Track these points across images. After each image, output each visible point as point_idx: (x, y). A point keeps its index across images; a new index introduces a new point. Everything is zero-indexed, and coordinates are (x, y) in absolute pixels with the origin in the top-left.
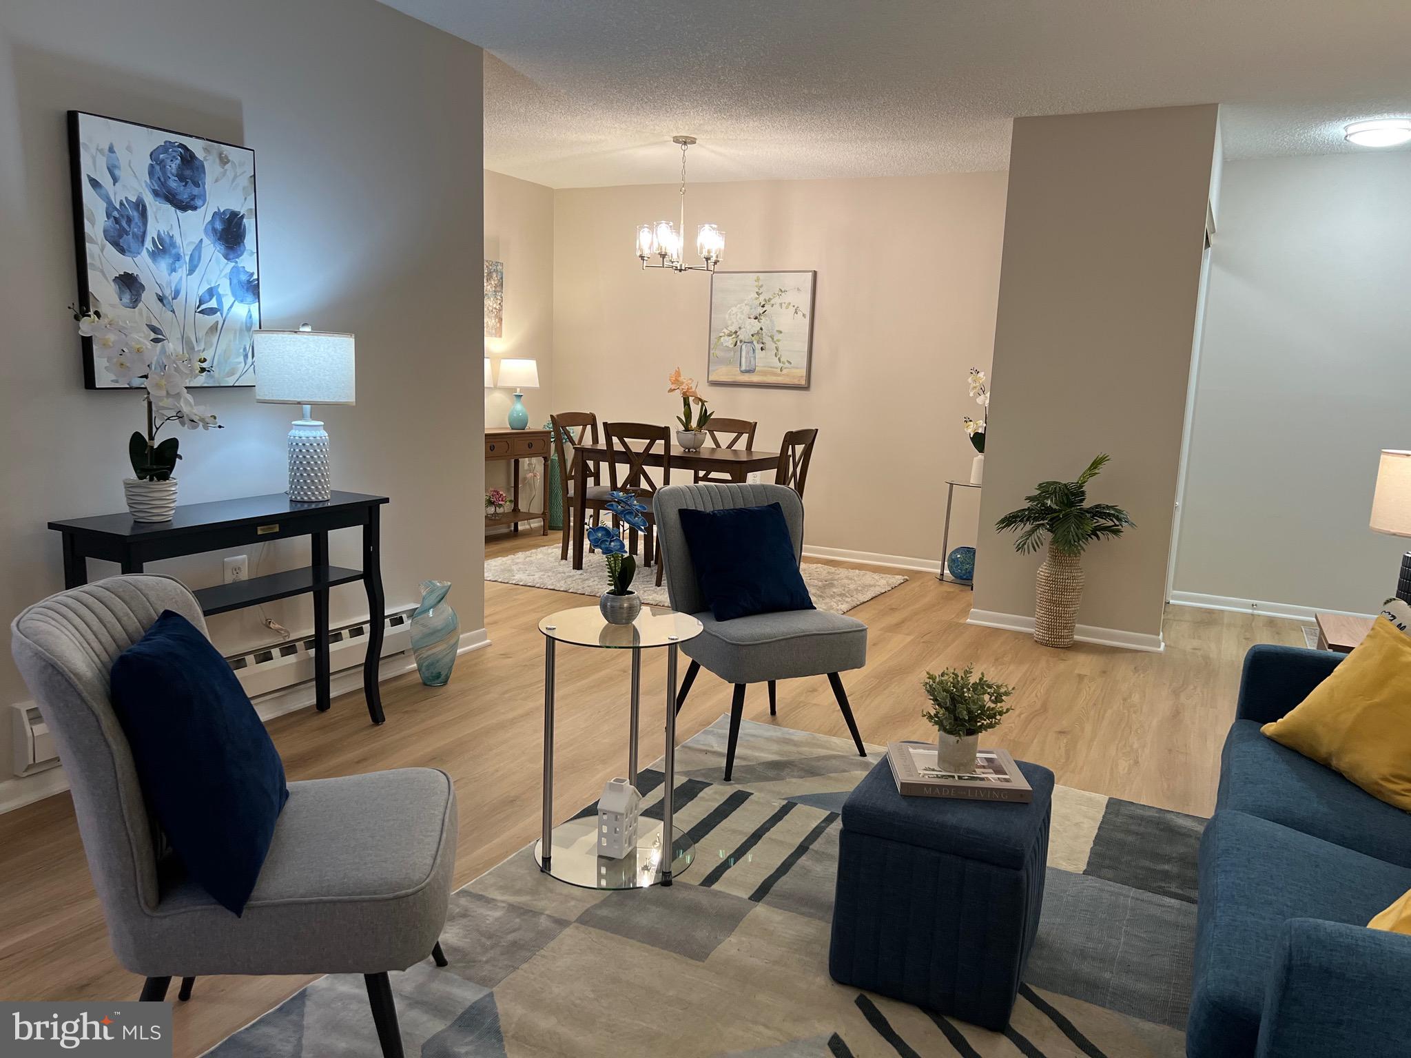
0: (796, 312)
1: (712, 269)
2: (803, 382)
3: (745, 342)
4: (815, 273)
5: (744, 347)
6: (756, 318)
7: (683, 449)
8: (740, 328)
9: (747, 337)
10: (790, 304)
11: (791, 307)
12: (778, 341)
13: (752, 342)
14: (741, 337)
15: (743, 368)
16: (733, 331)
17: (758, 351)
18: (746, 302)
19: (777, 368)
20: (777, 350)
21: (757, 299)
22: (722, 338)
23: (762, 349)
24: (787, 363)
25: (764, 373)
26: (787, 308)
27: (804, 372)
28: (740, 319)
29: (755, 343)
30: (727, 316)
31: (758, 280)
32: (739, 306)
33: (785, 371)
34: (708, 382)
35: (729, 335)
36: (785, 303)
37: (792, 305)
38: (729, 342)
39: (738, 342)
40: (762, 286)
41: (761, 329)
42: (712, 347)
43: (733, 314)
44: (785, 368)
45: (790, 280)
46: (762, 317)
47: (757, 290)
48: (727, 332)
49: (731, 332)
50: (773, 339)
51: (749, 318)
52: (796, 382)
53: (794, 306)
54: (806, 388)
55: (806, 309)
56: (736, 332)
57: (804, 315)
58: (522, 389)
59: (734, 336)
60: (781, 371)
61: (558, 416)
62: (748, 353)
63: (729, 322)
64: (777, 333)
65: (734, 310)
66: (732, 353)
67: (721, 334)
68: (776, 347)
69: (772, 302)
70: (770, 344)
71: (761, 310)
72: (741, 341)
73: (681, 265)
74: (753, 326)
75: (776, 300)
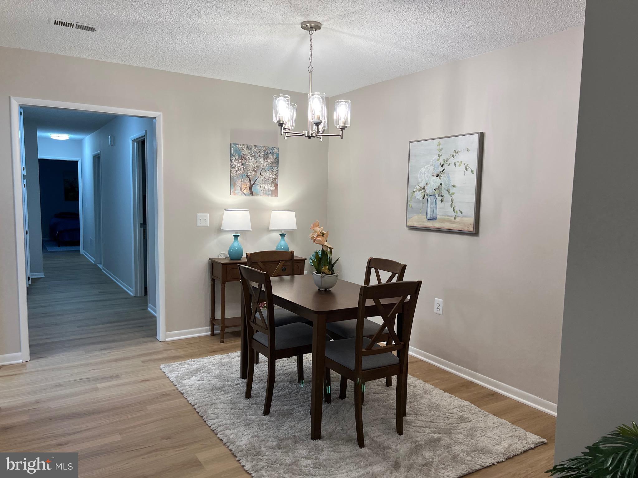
0: (466, 169)
2: (471, 229)
3: (430, 195)
5: (429, 199)
6: (437, 176)
8: (427, 184)
9: (431, 191)
10: (461, 162)
11: (462, 165)
12: (453, 194)
13: (434, 196)
14: (428, 191)
15: (429, 216)
16: (422, 187)
17: (439, 202)
18: (431, 163)
19: (452, 217)
20: (452, 201)
21: (438, 160)
22: (415, 192)
23: (442, 201)
24: (459, 213)
25: (443, 221)
26: (460, 166)
27: (471, 220)
28: (427, 176)
29: (437, 196)
30: (419, 176)
31: (439, 145)
32: (426, 166)
33: (458, 219)
34: (406, 226)
35: (420, 190)
36: (458, 162)
37: (463, 163)
38: (419, 195)
39: (426, 195)
40: (442, 149)
41: (441, 184)
42: (409, 199)
43: (423, 173)
44: (458, 217)
45: (461, 142)
46: (442, 175)
47: (439, 153)
48: (418, 188)
50: (449, 192)
51: (433, 176)
52: (466, 228)
53: (465, 164)
54: (476, 232)
55: (474, 166)
56: (424, 188)
57: (472, 172)
59: (423, 191)
60: (455, 219)
62: (432, 204)
63: (420, 180)
64: (452, 187)
65: (423, 170)
66: (421, 204)
67: (415, 190)
69: (449, 162)
70: (447, 197)
71: (441, 169)
73: (308, 133)
74: (435, 182)
75: (452, 160)
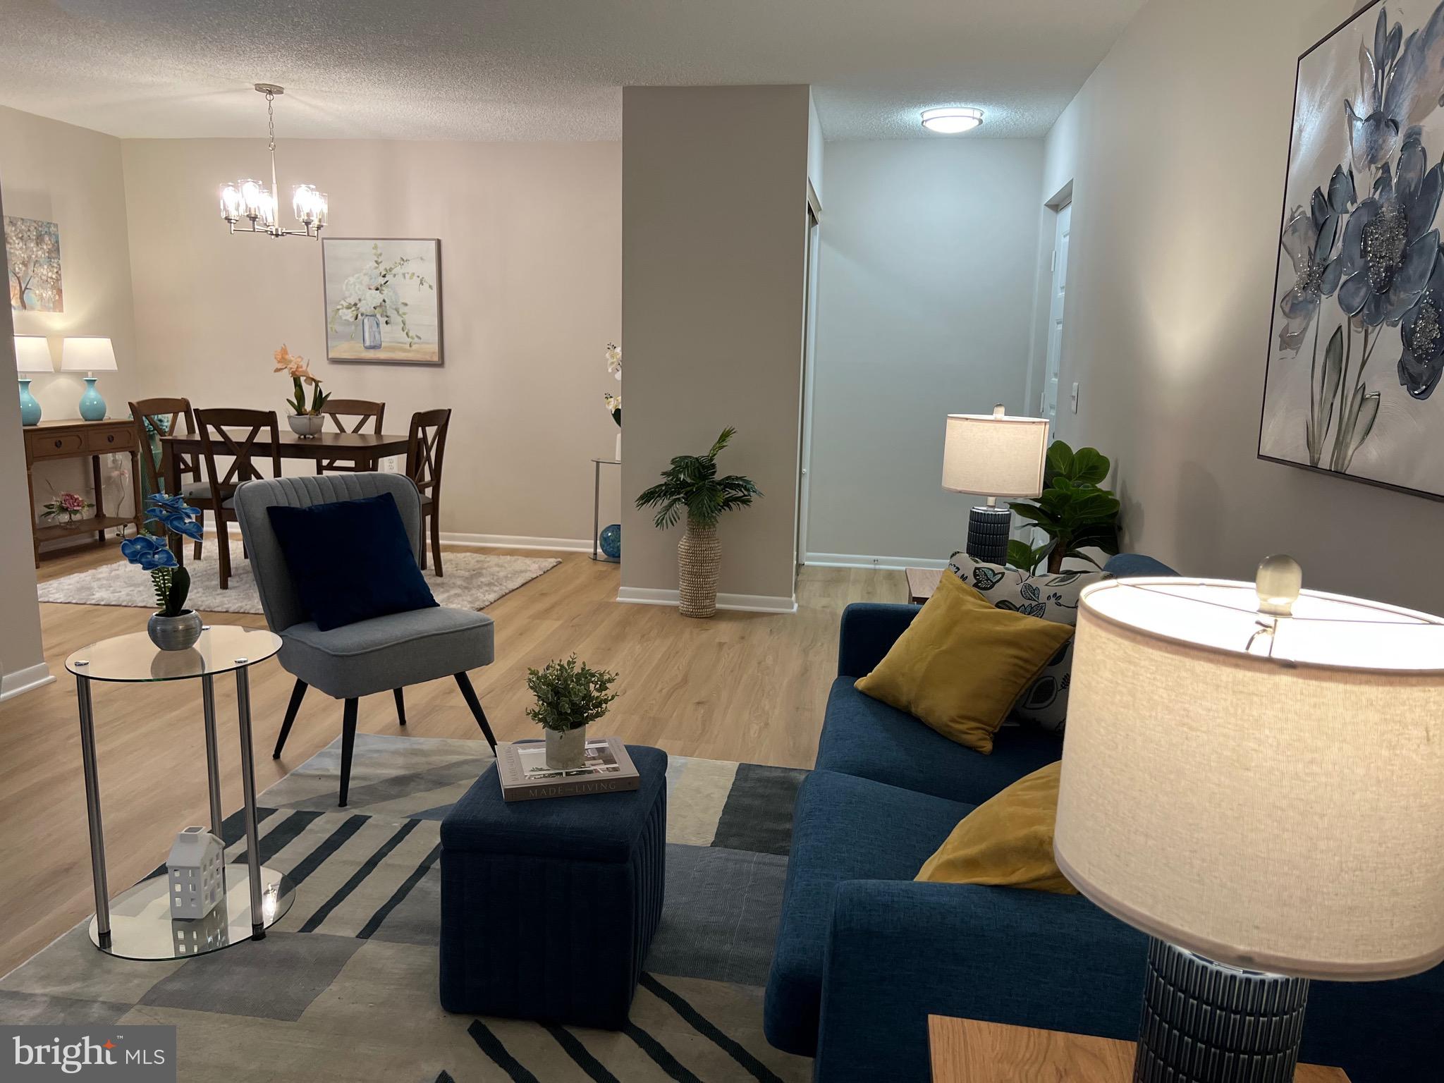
0: (421, 283)
1: (316, 235)
2: (436, 359)
3: (367, 316)
4: (439, 242)
5: (366, 321)
6: (377, 289)
7: (297, 436)
8: (360, 300)
9: (369, 310)
10: (413, 274)
11: (415, 278)
12: (404, 314)
13: (374, 316)
14: (362, 310)
15: (368, 344)
16: (353, 304)
17: (383, 325)
18: (364, 271)
19: (405, 344)
20: (404, 324)
21: (376, 268)
22: (341, 311)
23: (387, 323)
24: (416, 339)
25: (392, 349)
26: (411, 278)
27: (435, 348)
28: (359, 289)
29: (379, 316)
30: (344, 287)
31: (375, 247)
32: (357, 275)
33: (414, 347)
34: (328, 359)
35: (348, 308)
36: (408, 273)
37: (416, 275)
38: (348, 315)
39: (359, 315)
40: (381, 255)
41: (384, 301)
42: (329, 320)
43: (351, 285)
44: (415, 343)
45: (411, 249)
46: (384, 288)
47: (376, 259)
48: (345, 304)
49: (350, 304)
50: (398, 312)
51: (370, 289)
52: (428, 358)
53: (418, 277)
54: (440, 364)
55: (433, 281)
56: (356, 305)
57: (430, 287)
58: (95, 373)
59: (353, 308)
60: (410, 346)
61: (138, 403)
62: (371, 327)
63: (347, 294)
64: (402, 305)
65: (352, 280)
66: (353, 327)
67: (338, 307)
68: (403, 321)
69: (393, 272)
70: (394, 317)
71: (382, 281)
72: (362, 315)
73: (277, 230)
74: (373, 298)
75: (397, 270)
